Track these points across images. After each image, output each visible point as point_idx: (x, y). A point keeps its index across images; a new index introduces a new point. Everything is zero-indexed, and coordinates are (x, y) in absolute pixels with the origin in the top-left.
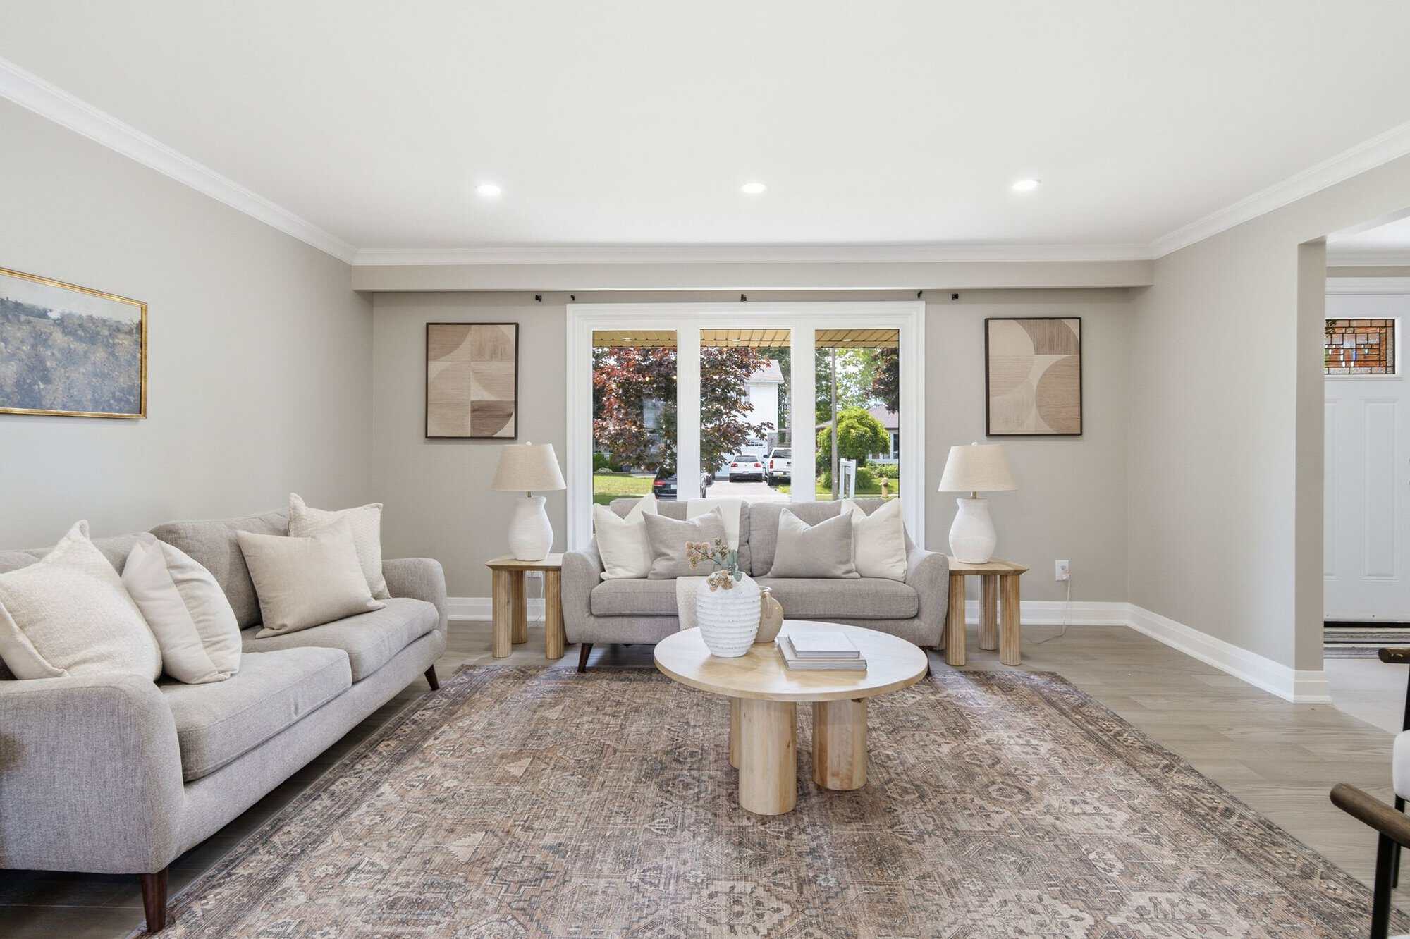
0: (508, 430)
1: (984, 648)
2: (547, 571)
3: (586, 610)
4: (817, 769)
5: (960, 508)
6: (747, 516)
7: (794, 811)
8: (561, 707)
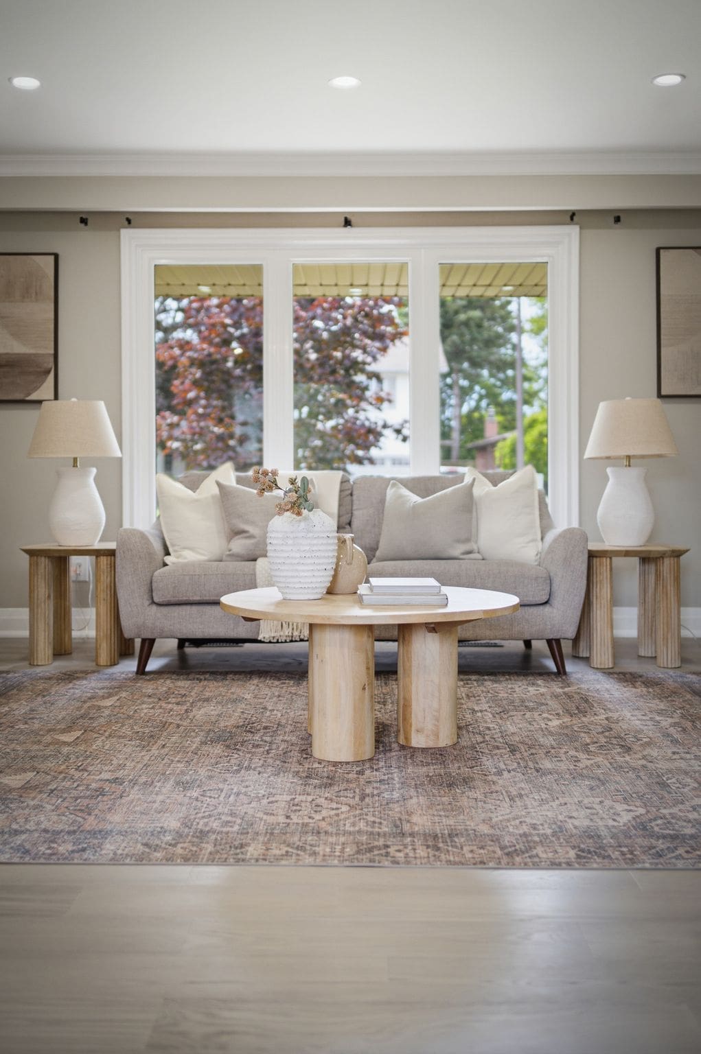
0: (45, 391)
1: (643, 655)
2: (97, 557)
3: (146, 597)
4: (402, 729)
5: (610, 480)
6: (350, 492)
7: (371, 759)
8: (117, 698)
